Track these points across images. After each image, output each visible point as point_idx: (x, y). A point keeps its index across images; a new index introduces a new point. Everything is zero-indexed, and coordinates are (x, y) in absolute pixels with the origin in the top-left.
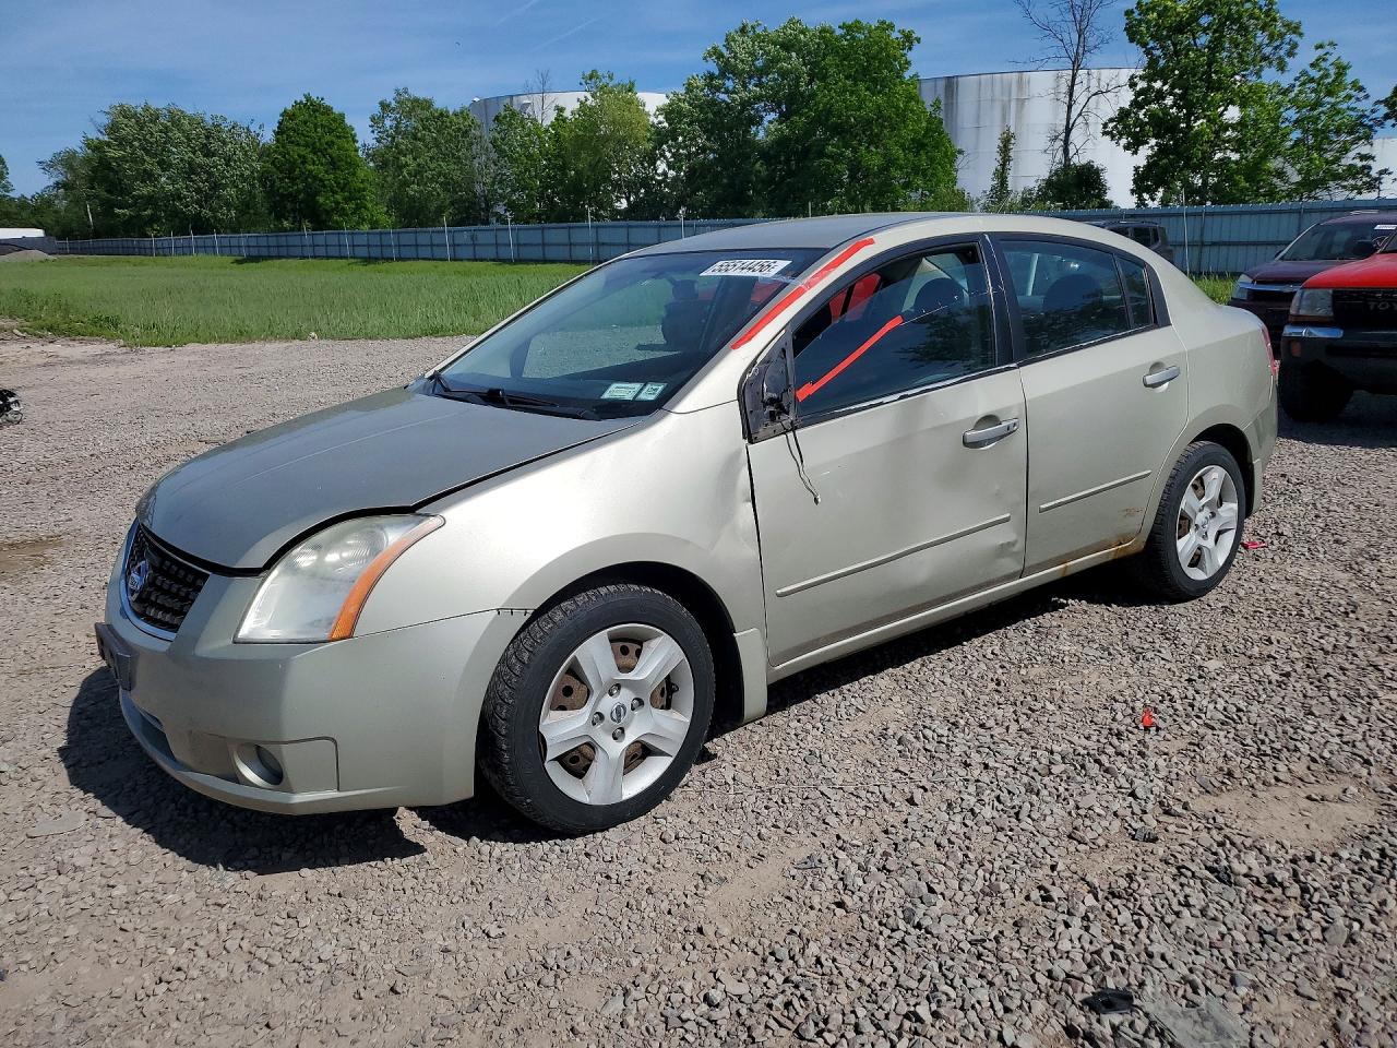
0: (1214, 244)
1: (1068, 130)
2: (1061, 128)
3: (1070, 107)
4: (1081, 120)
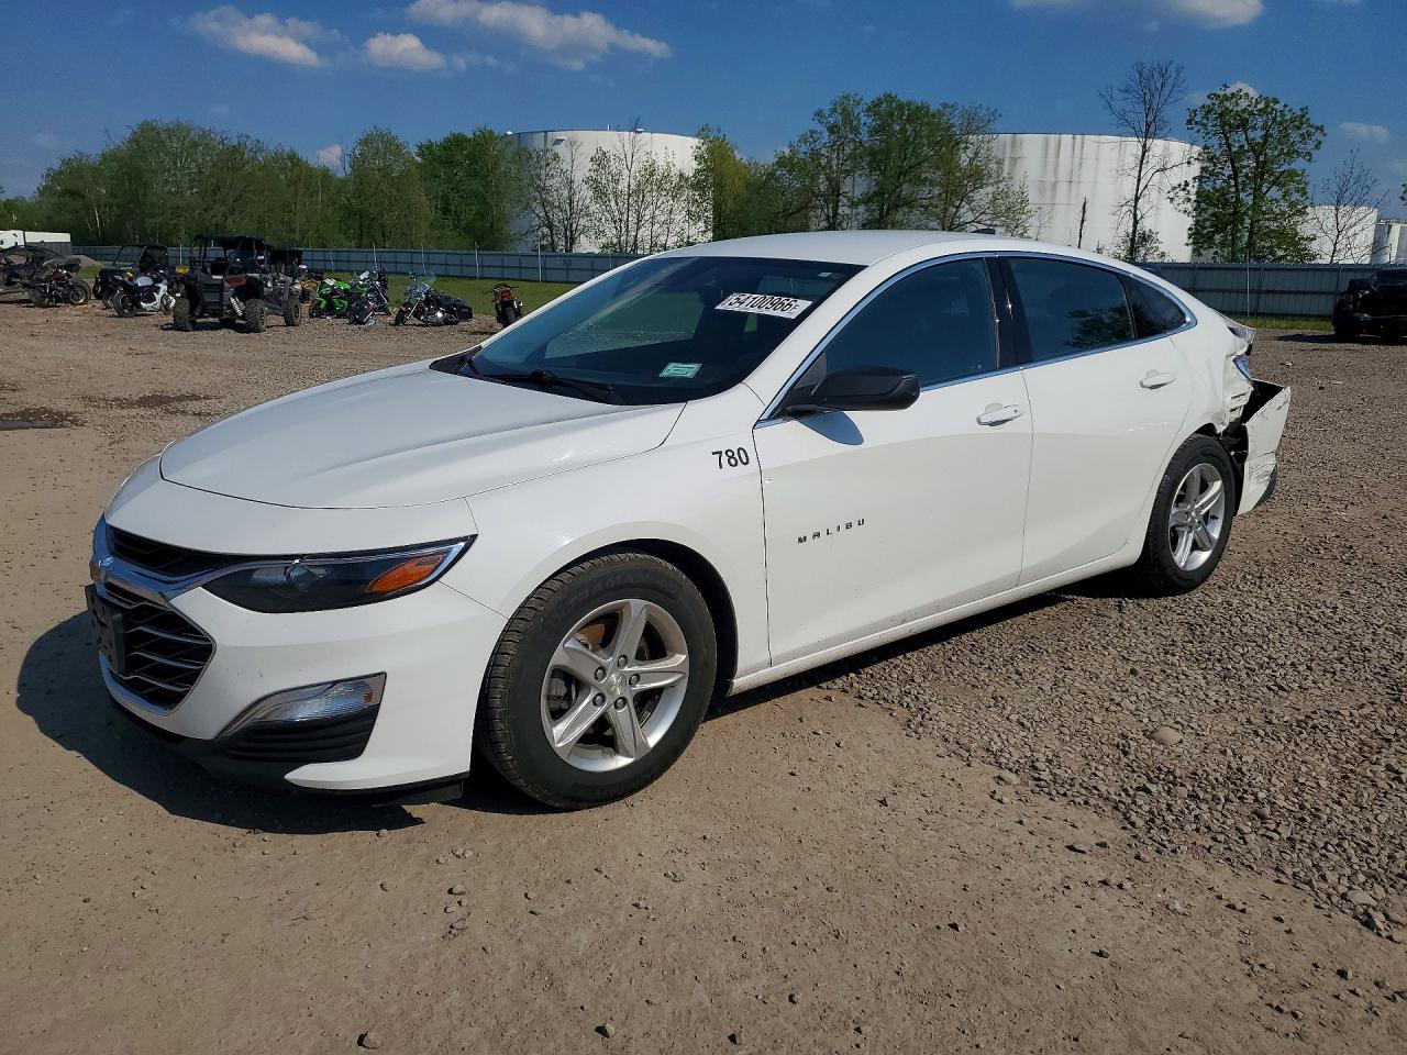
0: (1269, 292)
1: (1137, 199)
2: (1131, 196)
3: (1139, 180)
4: (1146, 192)
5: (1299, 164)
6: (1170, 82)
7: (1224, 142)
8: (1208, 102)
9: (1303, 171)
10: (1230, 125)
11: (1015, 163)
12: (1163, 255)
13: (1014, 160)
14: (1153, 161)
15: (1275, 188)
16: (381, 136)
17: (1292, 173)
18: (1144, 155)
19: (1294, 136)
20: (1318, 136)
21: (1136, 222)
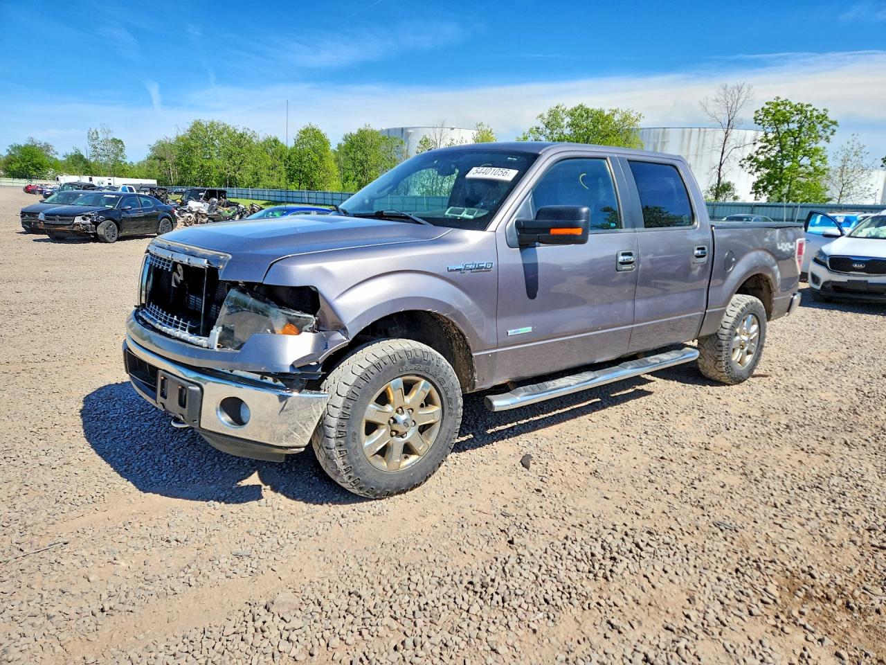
1: (721, 165)
2: (717, 163)
3: (722, 154)
4: (727, 160)
5: (821, 144)
6: (744, 95)
7: (775, 130)
8: (767, 107)
9: (824, 148)
10: (779, 120)
11: (664, 144)
12: (736, 198)
13: (664, 143)
14: (731, 142)
15: (806, 158)
16: (313, 130)
17: (817, 150)
18: (726, 137)
19: (819, 127)
20: (834, 127)
21: (720, 178)
